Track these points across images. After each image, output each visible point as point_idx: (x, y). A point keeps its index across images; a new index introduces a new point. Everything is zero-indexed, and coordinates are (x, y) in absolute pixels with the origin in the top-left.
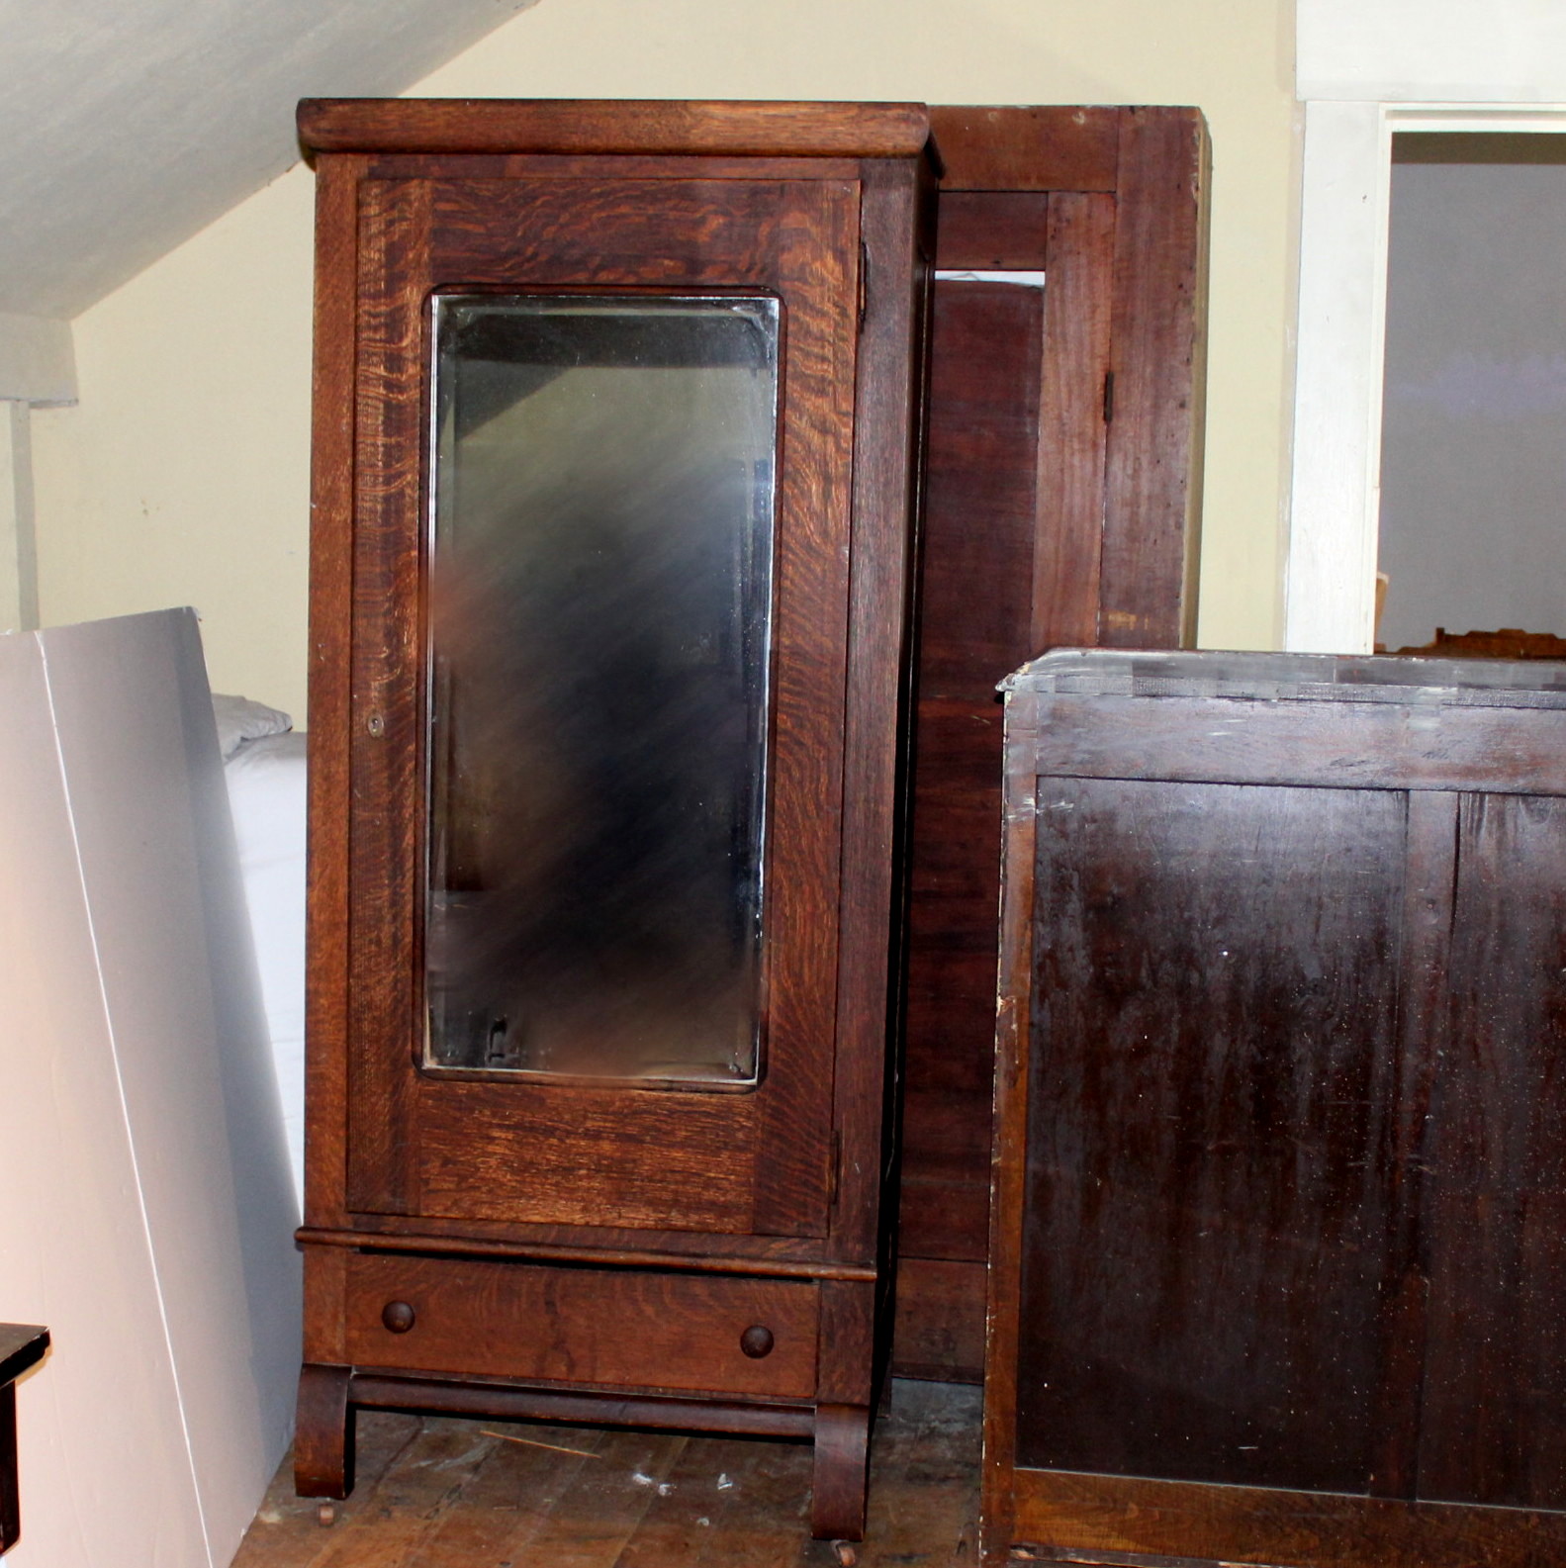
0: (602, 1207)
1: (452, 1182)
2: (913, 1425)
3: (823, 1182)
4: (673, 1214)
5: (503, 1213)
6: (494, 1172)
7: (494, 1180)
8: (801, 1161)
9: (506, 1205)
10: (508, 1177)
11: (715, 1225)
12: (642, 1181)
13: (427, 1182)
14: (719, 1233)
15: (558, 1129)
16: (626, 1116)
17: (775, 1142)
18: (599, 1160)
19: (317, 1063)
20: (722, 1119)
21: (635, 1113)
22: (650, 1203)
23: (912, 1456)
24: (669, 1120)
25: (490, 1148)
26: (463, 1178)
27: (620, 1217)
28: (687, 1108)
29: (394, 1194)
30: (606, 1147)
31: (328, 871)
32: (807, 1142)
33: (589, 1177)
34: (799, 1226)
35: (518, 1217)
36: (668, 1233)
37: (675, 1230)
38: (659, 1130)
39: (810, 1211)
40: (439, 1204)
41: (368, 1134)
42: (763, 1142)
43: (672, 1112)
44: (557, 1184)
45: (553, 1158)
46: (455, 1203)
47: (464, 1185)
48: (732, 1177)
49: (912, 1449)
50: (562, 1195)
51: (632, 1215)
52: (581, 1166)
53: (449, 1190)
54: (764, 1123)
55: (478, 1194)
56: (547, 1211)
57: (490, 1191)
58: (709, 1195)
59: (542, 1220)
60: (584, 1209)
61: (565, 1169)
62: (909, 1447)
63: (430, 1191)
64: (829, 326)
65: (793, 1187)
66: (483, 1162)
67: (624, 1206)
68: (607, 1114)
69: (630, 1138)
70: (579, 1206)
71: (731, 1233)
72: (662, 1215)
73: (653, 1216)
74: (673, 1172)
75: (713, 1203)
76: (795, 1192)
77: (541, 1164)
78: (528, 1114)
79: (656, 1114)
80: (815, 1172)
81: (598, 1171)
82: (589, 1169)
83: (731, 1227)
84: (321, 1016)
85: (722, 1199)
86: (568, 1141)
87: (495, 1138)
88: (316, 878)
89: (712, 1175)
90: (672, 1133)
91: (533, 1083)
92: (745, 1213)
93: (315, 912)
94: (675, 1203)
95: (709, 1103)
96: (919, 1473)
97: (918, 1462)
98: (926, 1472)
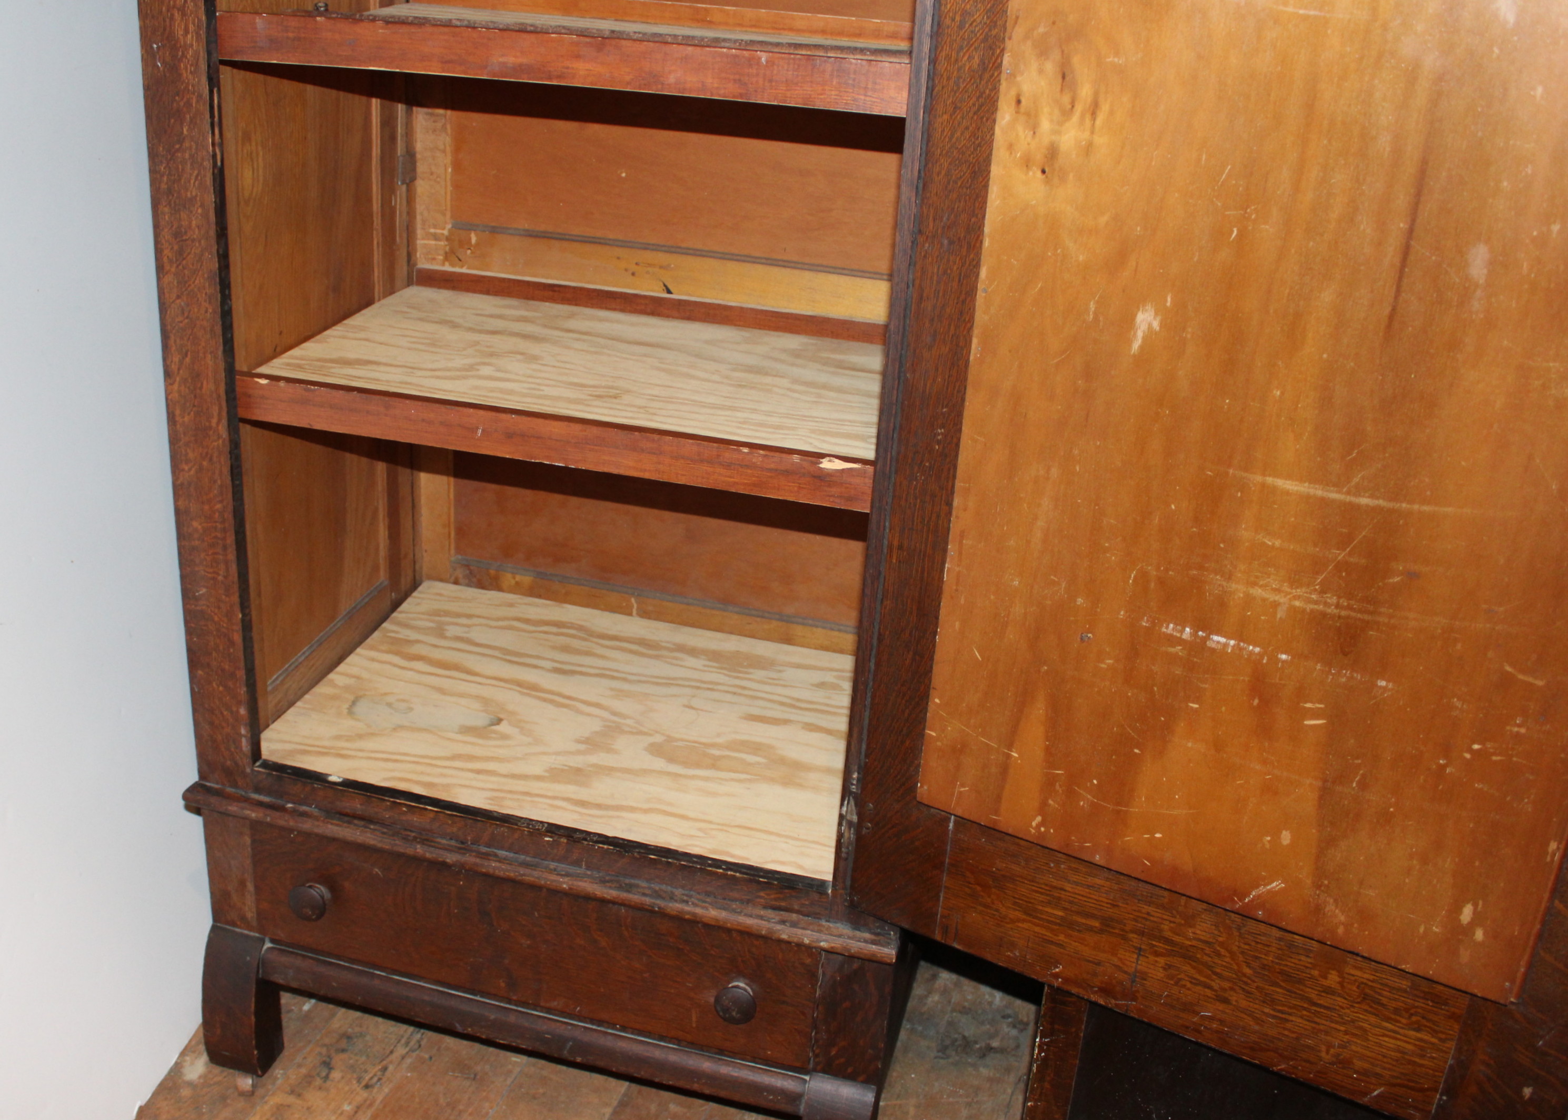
19: (197, 599)
23: (956, 997)
31: (188, 360)
84: (197, 543)
88: (174, 367)
93: (178, 412)
96: (956, 1036)
97: (961, 1012)
98: (966, 1034)
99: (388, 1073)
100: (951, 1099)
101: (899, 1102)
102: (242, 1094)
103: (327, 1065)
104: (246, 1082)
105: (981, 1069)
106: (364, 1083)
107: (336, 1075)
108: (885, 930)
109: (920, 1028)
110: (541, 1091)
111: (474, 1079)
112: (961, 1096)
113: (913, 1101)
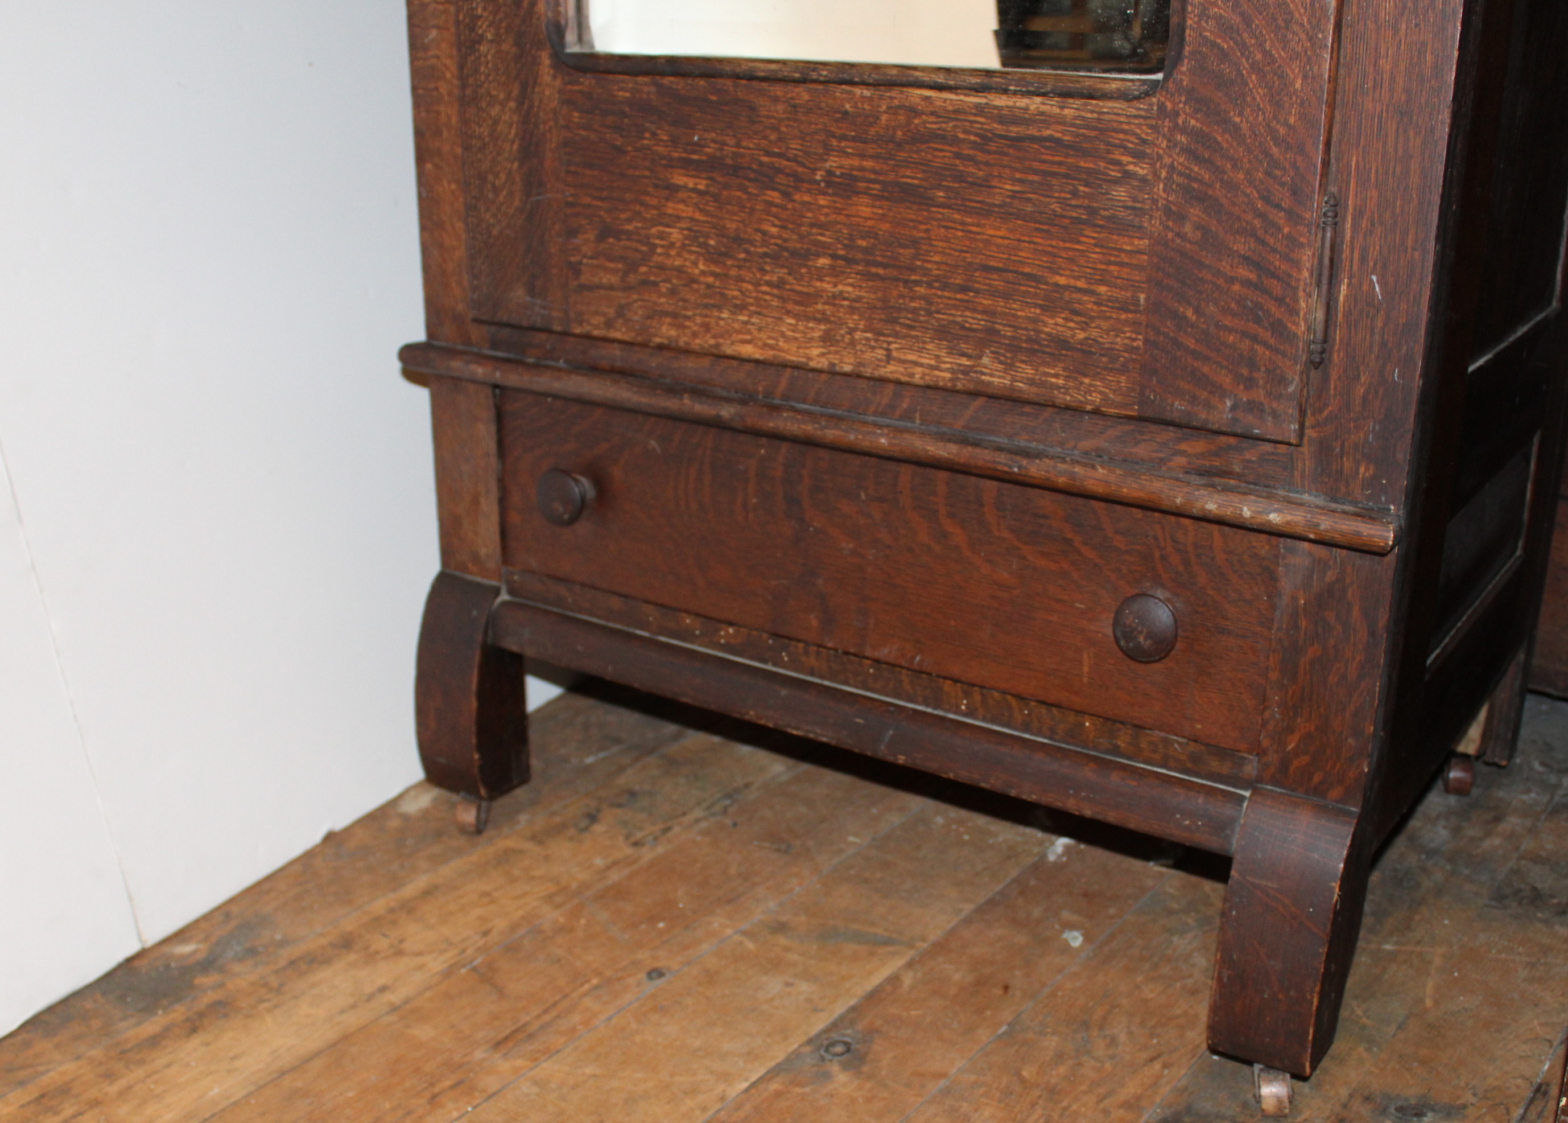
0: (858, 335)
1: (614, 272)
2: (1553, 779)
3: (1293, 311)
4: (985, 360)
5: (695, 335)
6: (679, 255)
7: (680, 270)
8: (1246, 260)
9: (699, 320)
10: (701, 267)
11: (1066, 390)
12: (930, 285)
13: (576, 270)
14: (1074, 410)
15: (779, 171)
16: (899, 145)
17: (1195, 212)
18: (851, 238)
19: (426, 48)
20: (1085, 153)
21: (919, 138)
22: (943, 333)
23: (1527, 844)
24: (980, 156)
25: (671, 208)
26: (632, 267)
27: (889, 358)
28: (1015, 130)
29: (531, 291)
30: (864, 209)
32: (1262, 216)
33: (834, 272)
34: (1233, 409)
35: (717, 346)
36: (979, 402)
37: (992, 397)
38: (960, 177)
39: (1260, 376)
40: (597, 313)
41: (490, 178)
42: (1168, 212)
43: (985, 139)
44: (780, 284)
45: (774, 230)
46: (621, 311)
47: (632, 278)
48: (1102, 289)
49: (1532, 831)
50: (790, 306)
51: (911, 357)
52: (822, 250)
53: (611, 288)
54: (1172, 168)
55: (654, 297)
56: (762, 335)
57: (673, 292)
58: (1055, 325)
59: (758, 354)
60: (827, 339)
61: (794, 253)
62: (1528, 823)
63: (583, 288)
65: (1227, 321)
66: (661, 236)
67: (896, 335)
68: (865, 142)
69: (907, 194)
70: (818, 331)
71: (1096, 412)
72: (965, 361)
73: (950, 361)
74: (986, 269)
75: (1062, 343)
76: (1231, 330)
77: (751, 242)
78: (731, 141)
79: (955, 141)
80: (1277, 288)
81: (849, 261)
82: (834, 257)
83: (1096, 398)
85: (1081, 335)
86: (797, 197)
87: (677, 188)
89: (1062, 281)
90: (984, 184)
91: (737, 77)
92: (1124, 370)
94: (988, 338)
95: (1061, 121)
96: (1522, 886)
97: (1531, 860)
98: (1539, 886)
99: (670, 834)
100: (1503, 956)
101: (1418, 949)
102: (463, 829)
103: (593, 818)
104: (468, 815)
105: (1557, 927)
106: (633, 839)
107: (598, 828)
108: (1381, 502)
109: (1466, 871)
110: (879, 875)
111: (786, 852)
112: (1519, 954)
113: (1442, 950)
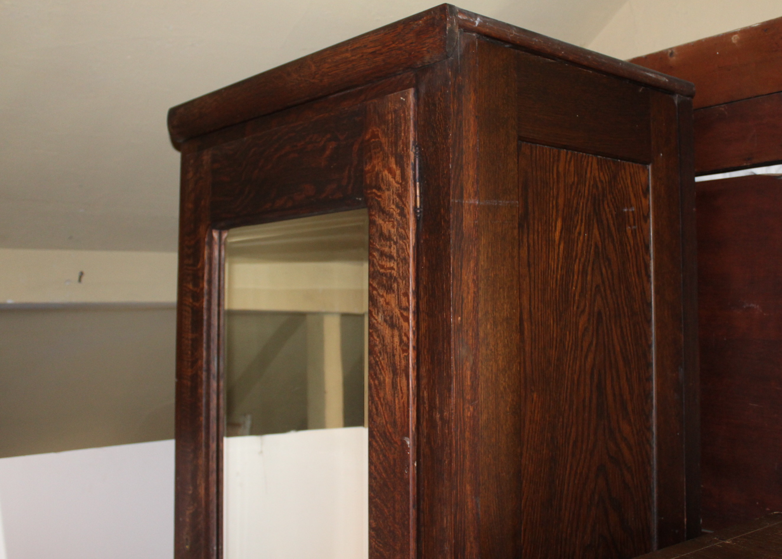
64: (393, 227)
